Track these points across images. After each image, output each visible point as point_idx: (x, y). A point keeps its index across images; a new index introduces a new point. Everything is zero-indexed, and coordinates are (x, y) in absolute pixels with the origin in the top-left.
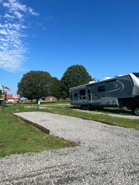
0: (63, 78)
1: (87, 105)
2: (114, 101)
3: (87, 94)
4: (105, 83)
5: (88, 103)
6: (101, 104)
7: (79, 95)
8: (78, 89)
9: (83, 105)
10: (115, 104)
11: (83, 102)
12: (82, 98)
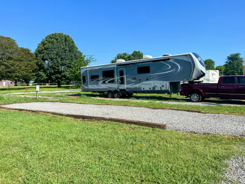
0: (39, 52)
1: (116, 91)
2: (163, 86)
3: (117, 76)
4: (152, 63)
5: (118, 88)
6: (142, 89)
7: (101, 78)
8: (100, 69)
9: (109, 91)
10: (165, 89)
11: (110, 88)
12: (107, 82)
